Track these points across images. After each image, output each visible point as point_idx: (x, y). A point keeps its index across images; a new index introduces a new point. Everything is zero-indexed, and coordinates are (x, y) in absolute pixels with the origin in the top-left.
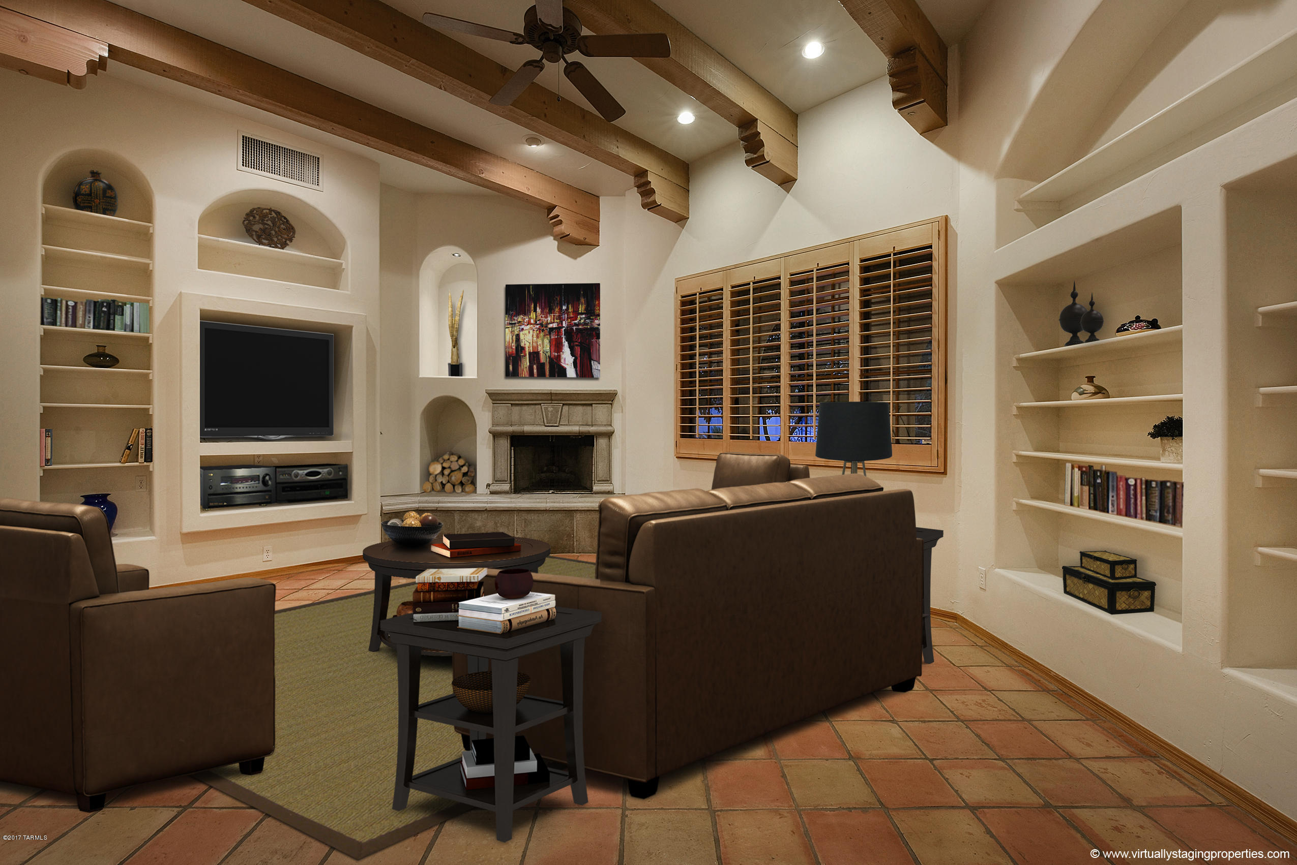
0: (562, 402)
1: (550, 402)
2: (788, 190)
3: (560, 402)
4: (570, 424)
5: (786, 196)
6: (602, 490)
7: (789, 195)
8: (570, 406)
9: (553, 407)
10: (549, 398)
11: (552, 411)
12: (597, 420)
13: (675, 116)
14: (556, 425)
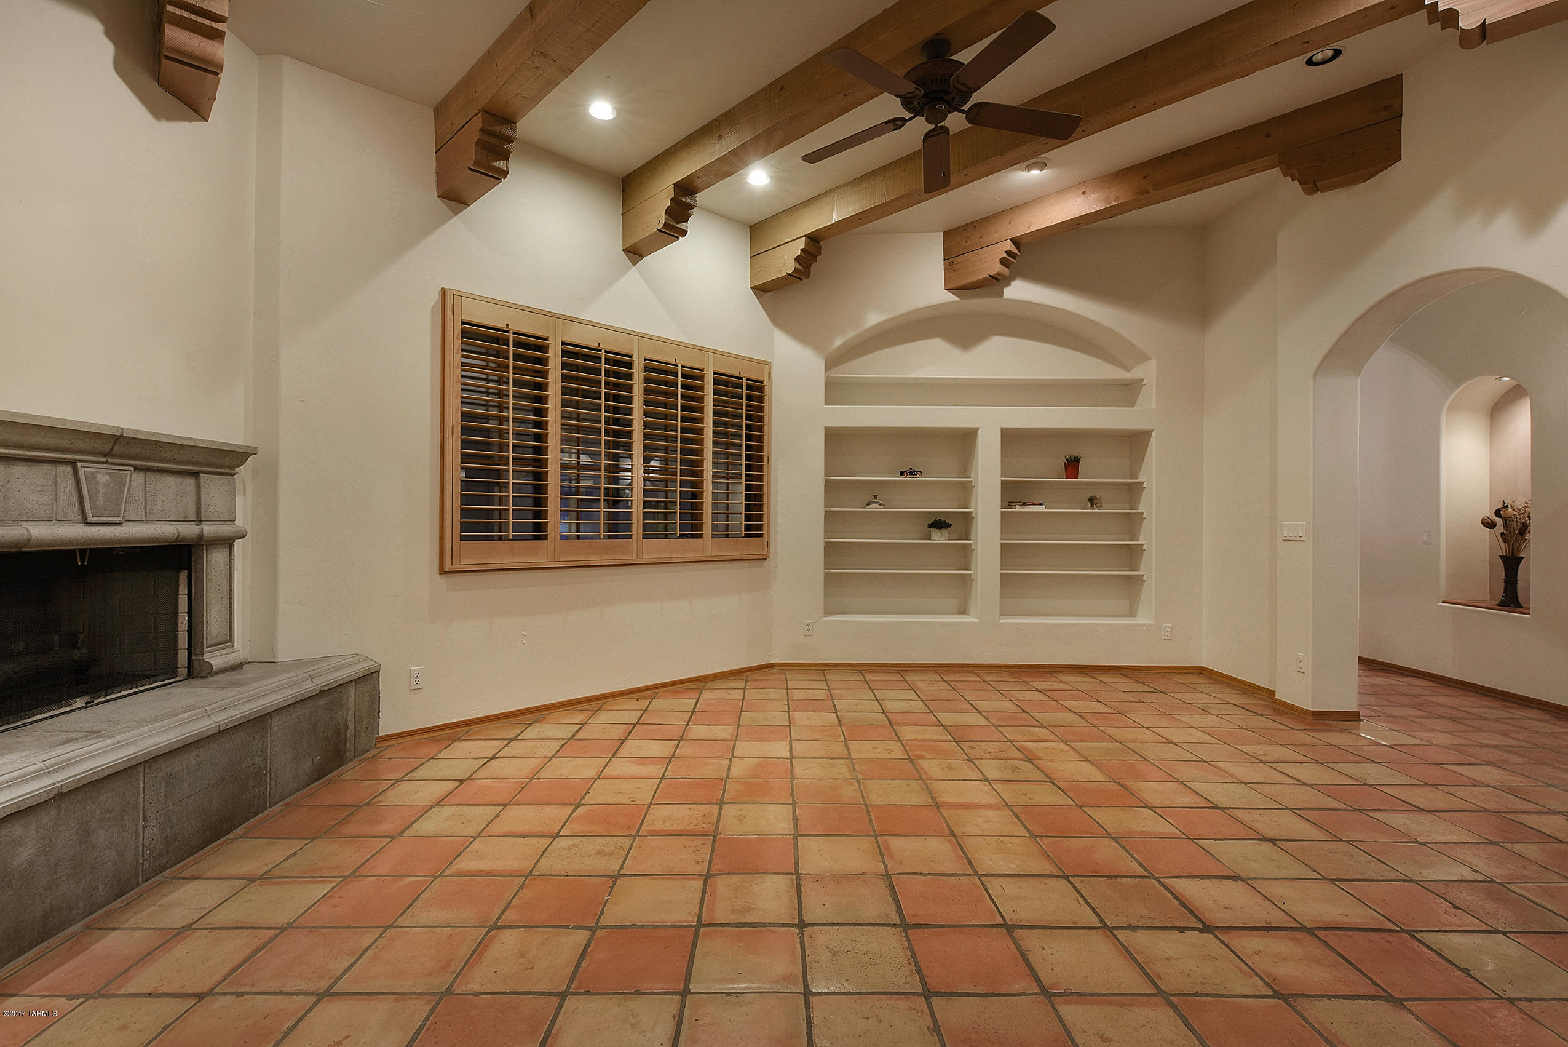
0: (132, 462)
1: (104, 459)
2: (634, 263)
3: (127, 462)
4: (149, 517)
5: (630, 269)
6: (230, 664)
7: (634, 267)
8: (148, 474)
9: (109, 474)
10: (106, 447)
11: (106, 485)
12: (211, 509)
13: (585, 106)
14: (117, 520)
